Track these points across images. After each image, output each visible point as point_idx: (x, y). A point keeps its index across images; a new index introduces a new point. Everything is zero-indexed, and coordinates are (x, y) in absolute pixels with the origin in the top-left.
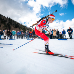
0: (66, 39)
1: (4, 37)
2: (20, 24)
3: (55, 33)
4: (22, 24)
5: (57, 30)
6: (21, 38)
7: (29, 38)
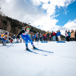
1: (20, 40)
2: (34, 28)
3: (73, 35)
4: (36, 28)
6: (35, 41)
7: (43, 41)
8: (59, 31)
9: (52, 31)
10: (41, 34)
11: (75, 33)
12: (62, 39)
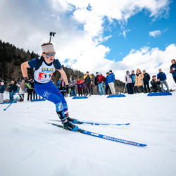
0: (168, 93)
3: (139, 80)
5: (144, 71)
7: (78, 95)
8: (111, 71)
9: (97, 73)
10: (73, 80)
11: (143, 77)
12: (120, 89)
